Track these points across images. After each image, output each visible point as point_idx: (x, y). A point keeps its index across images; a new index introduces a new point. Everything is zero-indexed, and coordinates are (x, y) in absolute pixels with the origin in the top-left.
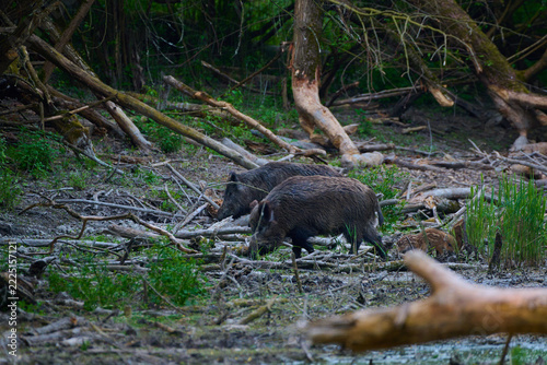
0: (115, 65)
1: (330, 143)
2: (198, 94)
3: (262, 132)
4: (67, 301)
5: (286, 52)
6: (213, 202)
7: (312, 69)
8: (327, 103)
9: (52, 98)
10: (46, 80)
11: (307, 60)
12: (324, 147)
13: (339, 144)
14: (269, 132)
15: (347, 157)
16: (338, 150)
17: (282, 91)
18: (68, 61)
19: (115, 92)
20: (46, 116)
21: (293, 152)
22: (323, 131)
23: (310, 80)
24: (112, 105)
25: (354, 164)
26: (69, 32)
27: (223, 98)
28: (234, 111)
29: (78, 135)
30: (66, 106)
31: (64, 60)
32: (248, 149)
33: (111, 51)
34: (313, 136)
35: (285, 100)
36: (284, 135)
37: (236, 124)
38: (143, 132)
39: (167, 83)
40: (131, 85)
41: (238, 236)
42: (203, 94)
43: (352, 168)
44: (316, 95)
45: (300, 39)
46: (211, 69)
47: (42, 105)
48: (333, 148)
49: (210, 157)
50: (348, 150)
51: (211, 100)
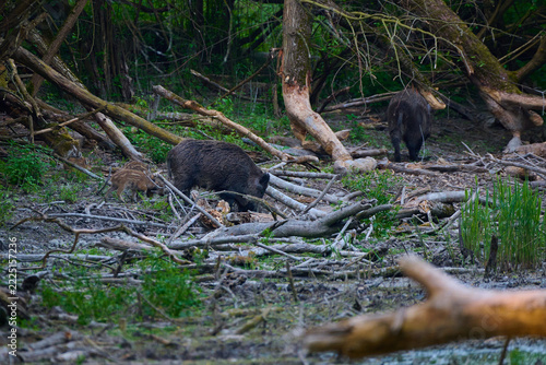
0: (104, 76)
1: (322, 149)
2: (188, 103)
3: (253, 140)
4: (61, 316)
5: (275, 58)
6: (206, 212)
7: (302, 74)
8: (319, 109)
9: (41, 111)
10: (35, 93)
11: (297, 66)
12: (317, 154)
13: (331, 150)
14: (261, 140)
15: (340, 163)
16: (331, 156)
17: (272, 98)
18: (57, 74)
19: (104, 103)
20: (35, 129)
21: (285, 159)
22: (316, 137)
23: (301, 87)
24: (102, 116)
25: (347, 170)
26: (56, 44)
27: (213, 106)
28: (225, 119)
29: (69, 147)
30: (55, 119)
31: (52, 73)
33: (100, 63)
34: (305, 142)
35: (276, 106)
36: (276, 143)
37: (227, 132)
38: (133, 143)
39: (155, 92)
40: (121, 95)
41: (232, 245)
42: (193, 103)
43: (346, 174)
44: (307, 101)
45: (289, 45)
46: (200, 78)
47: (31, 118)
48: (325, 154)
50: (340, 156)
51: (202, 109)
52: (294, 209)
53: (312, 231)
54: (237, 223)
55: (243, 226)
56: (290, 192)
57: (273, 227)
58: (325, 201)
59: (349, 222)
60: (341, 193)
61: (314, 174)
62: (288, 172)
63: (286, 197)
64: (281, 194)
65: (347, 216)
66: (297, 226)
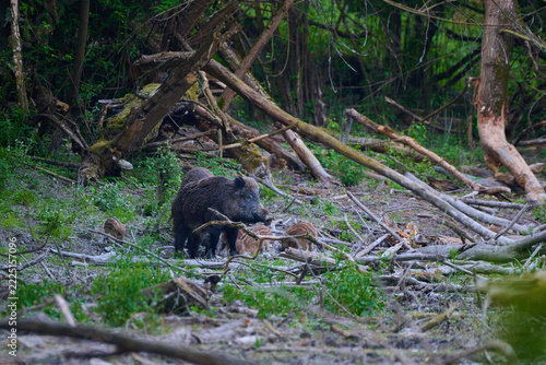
0: (296, 100)
1: (515, 181)
2: (381, 128)
3: (445, 168)
4: (241, 309)
5: (472, 87)
6: (394, 233)
7: (498, 105)
8: (514, 142)
9: (231, 126)
10: (226, 107)
11: (494, 96)
12: (509, 186)
13: (524, 183)
14: (453, 168)
15: (532, 196)
16: (524, 189)
17: (467, 130)
18: (249, 88)
19: (295, 120)
20: (224, 144)
21: (477, 188)
22: (509, 169)
23: (496, 117)
24: (292, 135)
25: (539, 203)
26: (249, 59)
27: (406, 134)
28: (418, 146)
29: (257, 164)
30: (245, 135)
31: (244, 87)
32: (430, 185)
33: (293, 87)
34: (498, 174)
35: (470, 138)
36: (468, 173)
37: (418, 160)
38: (324, 166)
39: (349, 116)
40: (310, 115)
41: (418, 263)
42: (386, 129)
43: (537, 207)
44: (502, 132)
45: (485, 74)
46: (394, 106)
47: (220, 132)
48: (518, 187)
49: (392, 191)
50: (533, 189)
51: (394, 135)
52: (484, 236)
53: (501, 255)
54: (424, 245)
55: (431, 248)
56: (480, 220)
57: (462, 250)
58: (515, 231)
59: (539, 248)
60: (532, 224)
61: (505, 203)
62: (479, 201)
63: (476, 224)
64: (471, 220)
65: (537, 242)
66: (486, 251)
